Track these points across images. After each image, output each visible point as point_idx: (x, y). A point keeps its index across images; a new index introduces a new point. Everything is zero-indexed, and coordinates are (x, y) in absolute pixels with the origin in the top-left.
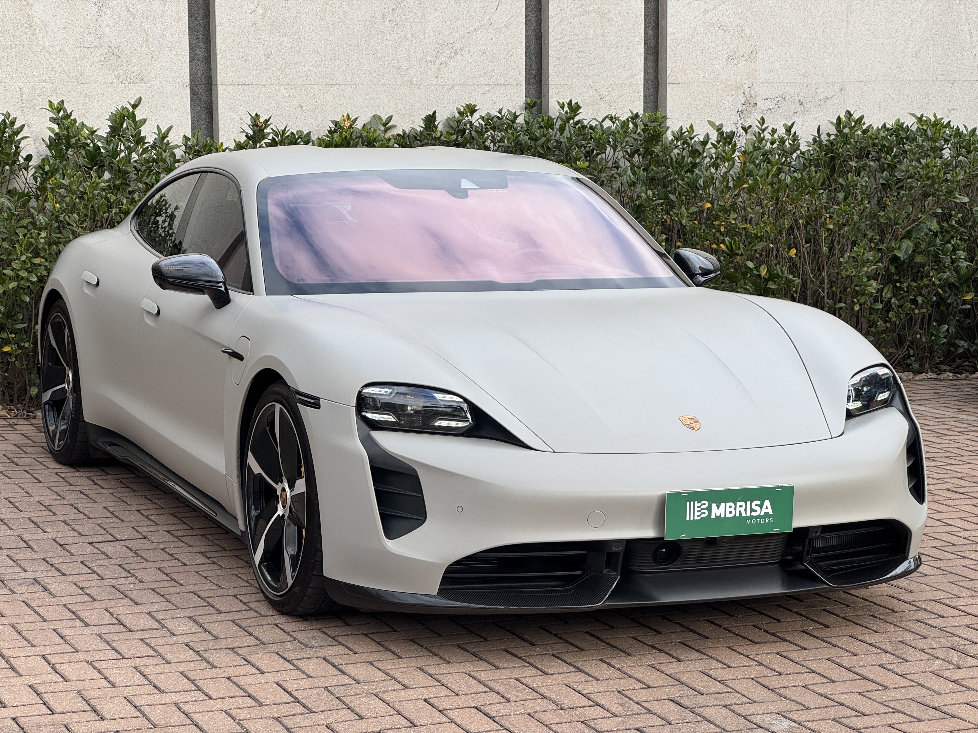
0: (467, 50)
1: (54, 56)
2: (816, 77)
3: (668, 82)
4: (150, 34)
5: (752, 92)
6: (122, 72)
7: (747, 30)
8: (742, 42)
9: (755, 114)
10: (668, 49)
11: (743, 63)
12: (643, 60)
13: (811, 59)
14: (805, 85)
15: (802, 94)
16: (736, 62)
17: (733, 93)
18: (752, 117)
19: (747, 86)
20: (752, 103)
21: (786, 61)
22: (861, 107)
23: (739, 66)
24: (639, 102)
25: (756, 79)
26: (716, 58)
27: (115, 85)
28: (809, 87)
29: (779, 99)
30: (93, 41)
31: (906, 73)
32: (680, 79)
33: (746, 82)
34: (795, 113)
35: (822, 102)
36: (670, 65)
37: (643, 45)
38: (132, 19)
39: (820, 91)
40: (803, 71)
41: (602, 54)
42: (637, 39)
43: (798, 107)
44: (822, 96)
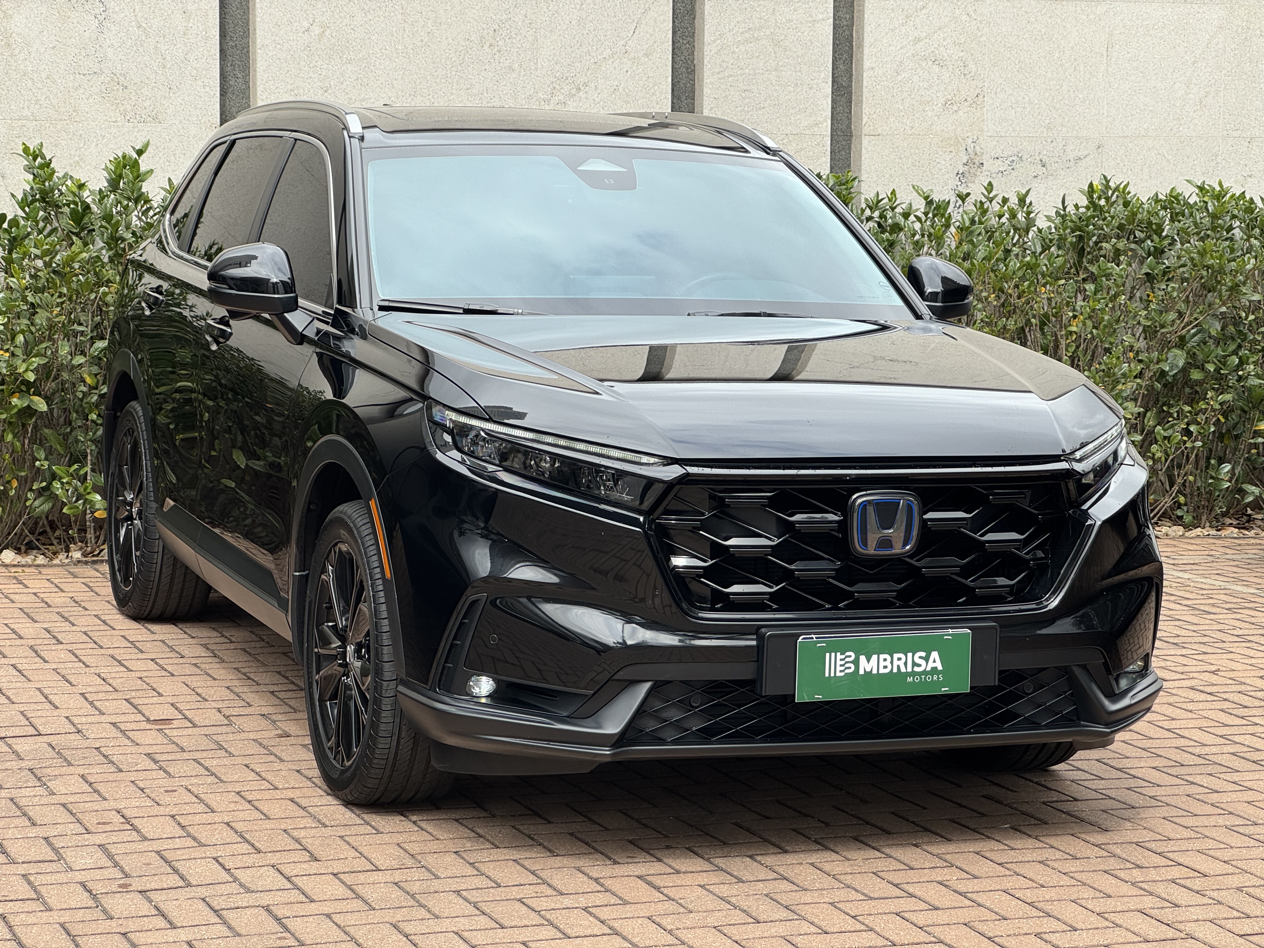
0: (593, 85)
1: (40, 85)
2: (1064, 129)
3: (864, 132)
4: (168, 58)
5: (978, 149)
6: (129, 108)
7: (972, 67)
8: (964, 81)
9: (981, 178)
10: (864, 90)
11: (966, 110)
12: (830, 103)
13: (1058, 106)
14: (1049, 140)
15: (1045, 152)
16: (955, 108)
17: (952, 149)
18: (977, 182)
19: (970, 140)
20: (977, 163)
21: (1024, 108)
22: (1125, 171)
23: (961, 113)
24: (824, 159)
25: (982, 131)
26: (928, 102)
27: (120, 124)
28: (1054, 144)
29: (1014, 158)
30: (91, 66)
31: (1186, 126)
32: (879, 129)
33: (970, 134)
34: (1035, 177)
35: (1072, 163)
36: (866, 110)
37: (830, 83)
38: (144, 38)
39: (1070, 148)
40: (1047, 122)
41: (775, 94)
42: (823, 75)
43: (1040, 170)
44: (1071, 156)
